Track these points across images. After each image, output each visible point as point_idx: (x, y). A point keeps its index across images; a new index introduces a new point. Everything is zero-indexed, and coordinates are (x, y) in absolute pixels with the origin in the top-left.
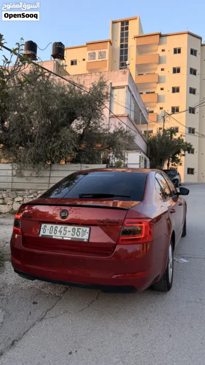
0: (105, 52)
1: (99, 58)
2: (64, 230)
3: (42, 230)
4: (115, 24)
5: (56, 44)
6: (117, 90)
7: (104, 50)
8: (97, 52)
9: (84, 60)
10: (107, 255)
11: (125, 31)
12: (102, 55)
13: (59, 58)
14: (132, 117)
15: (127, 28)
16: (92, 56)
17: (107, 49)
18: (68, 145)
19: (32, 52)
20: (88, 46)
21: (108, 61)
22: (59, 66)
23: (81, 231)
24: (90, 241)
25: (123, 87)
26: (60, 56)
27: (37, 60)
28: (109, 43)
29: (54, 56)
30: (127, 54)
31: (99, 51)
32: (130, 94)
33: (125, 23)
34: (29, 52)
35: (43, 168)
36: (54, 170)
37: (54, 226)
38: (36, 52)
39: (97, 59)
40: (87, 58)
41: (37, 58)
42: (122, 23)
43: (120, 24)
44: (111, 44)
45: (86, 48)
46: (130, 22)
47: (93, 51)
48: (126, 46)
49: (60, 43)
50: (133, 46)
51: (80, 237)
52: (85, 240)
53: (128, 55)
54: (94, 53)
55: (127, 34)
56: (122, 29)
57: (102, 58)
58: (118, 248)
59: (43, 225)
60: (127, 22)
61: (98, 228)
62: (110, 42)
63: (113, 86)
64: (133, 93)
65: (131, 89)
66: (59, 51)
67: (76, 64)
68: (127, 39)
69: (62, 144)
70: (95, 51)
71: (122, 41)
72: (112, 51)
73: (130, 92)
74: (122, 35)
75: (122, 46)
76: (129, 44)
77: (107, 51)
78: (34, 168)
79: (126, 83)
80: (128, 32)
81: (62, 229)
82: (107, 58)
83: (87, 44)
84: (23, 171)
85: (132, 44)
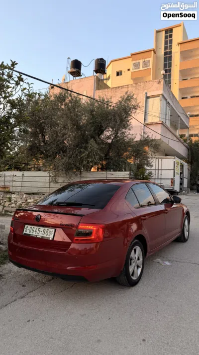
0: (149, 61)
1: (143, 67)
2: (39, 231)
3: (25, 230)
4: (159, 33)
5: (98, 60)
6: (152, 99)
7: (148, 59)
8: (141, 62)
9: (129, 70)
10: (65, 251)
11: (169, 39)
12: (146, 64)
13: (100, 73)
14: (168, 124)
15: (171, 36)
16: (137, 66)
17: (151, 57)
18: (94, 155)
19: (77, 70)
20: (133, 56)
21: (152, 69)
22: (99, 81)
23: (49, 231)
24: (55, 239)
25: (157, 96)
26: (102, 71)
27: (81, 76)
28: (152, 52)
29: (96, 71)
30: (171, 60)
31: (144, 60)
32: (165, 102)
33: (169, 32)
34: (74, 70)
35: (74, 176)
36: (83, 177)
37: (33, 227)
38: (80, 69)
39: (141, 68)
40: (131, 67)
41: (81, 74)
42: (166, 31)
43: (164, 32)
44: (155, 53)
45: (131, 59)
46: (173, 29)
47: (137, 61)
48: (170, 52)
49: (102, 59)
50: (177, 52)
51: (48, 236)
52: (51, 239)
53: (172, 62)
54: (139, 63)
55: (171, 41)
56: (166, 37)
57: (147, 66)
58: (72, 246)
59: (26, 226)
60: (171, 30)
61: (61, 229)
62: (154, 50)
63: (148, 95)
64: (169, 100)
65: (167, 97)
66: (101, 67)
67: (121, 74)
68: (171, 46)
69: (89, 153)
70: (139, 61)
71: (166, 48)
72: (156, 59)
73: (166, 100)
74: (166, 43)
75: (166, 54)
76: (173, 50)
77: (151, 59)
78: (66, 175)
79: (161, 92)
80: (172, 40)
81: (37, 230)
82: (151, 66)
83: (132, 55)
84: (57, 178)
85: (176, 50)
